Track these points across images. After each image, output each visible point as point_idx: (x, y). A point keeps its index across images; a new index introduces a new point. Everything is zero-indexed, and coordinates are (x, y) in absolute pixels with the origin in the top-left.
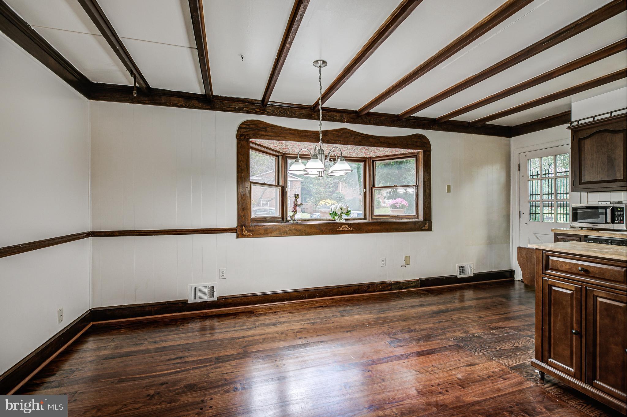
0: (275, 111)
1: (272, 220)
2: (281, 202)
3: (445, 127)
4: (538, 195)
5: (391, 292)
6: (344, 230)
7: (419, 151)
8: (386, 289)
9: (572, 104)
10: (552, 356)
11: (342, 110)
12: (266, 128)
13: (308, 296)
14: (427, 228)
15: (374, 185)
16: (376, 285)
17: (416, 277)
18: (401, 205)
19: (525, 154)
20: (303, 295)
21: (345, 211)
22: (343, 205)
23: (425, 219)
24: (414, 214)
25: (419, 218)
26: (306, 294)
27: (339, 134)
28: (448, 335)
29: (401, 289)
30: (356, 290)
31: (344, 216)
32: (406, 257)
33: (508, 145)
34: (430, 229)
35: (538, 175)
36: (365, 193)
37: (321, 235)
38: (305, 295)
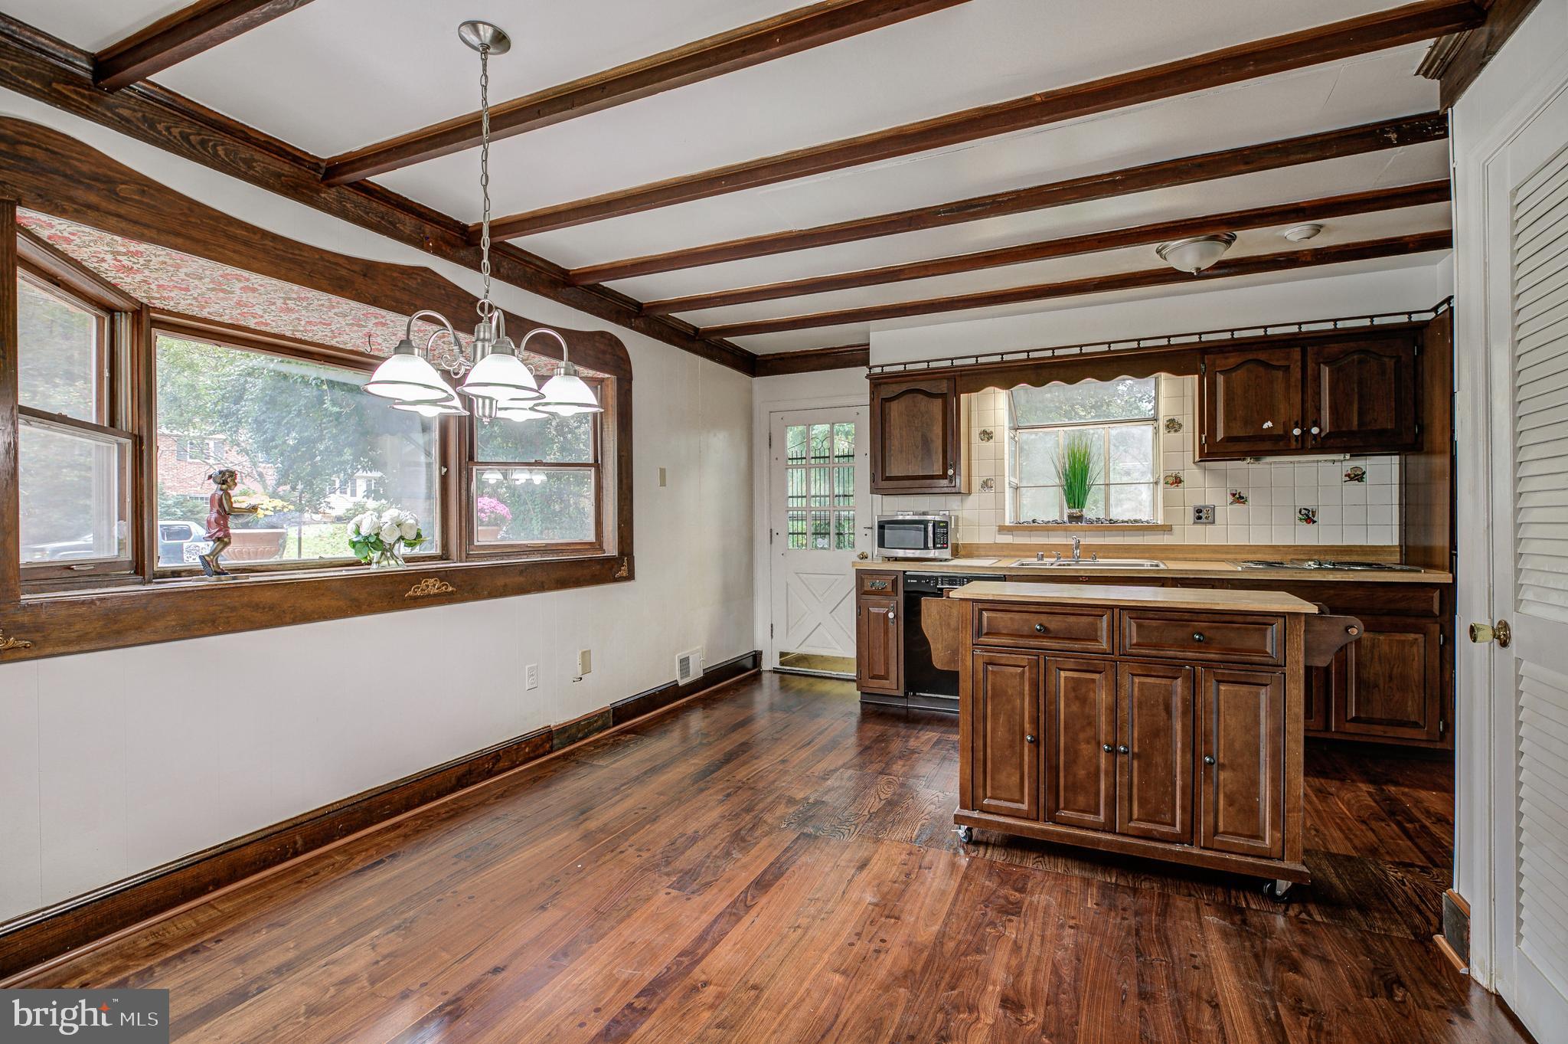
0: (160, 127)
1: (100, 573)
2: (129, 499)
3: (657, 328)
4: (802, 497)
5: (552, 755)
6: (429, 595)
7: (607, 376)
8: (541, 751)
9: (872, 334)
10: (989, 794)
11: (422, 210)
12: (110, 181)
13: (305, 843)
14: (624, 575)
15: (471, 458)
16: (515, 747)
17: (603, 701)
18: (493, 516)
19: (781, 415)
20: (283, 847)
21: (411, 535)
22: (403, 514)
23: (622, 553)
24: (591, 537)
25: (605, 547)
26: (297, 838)
27: (412, 283)
28: (769, 818)
29: (574, 742)
30: (464, 775)
31: (402, 550)
32: (584, 653)
33: (750, 392)
34: (631, 576)
35: (802, 458)
36: (444, 480)
37: (352, 616)
38: (295, 843)
